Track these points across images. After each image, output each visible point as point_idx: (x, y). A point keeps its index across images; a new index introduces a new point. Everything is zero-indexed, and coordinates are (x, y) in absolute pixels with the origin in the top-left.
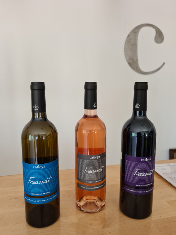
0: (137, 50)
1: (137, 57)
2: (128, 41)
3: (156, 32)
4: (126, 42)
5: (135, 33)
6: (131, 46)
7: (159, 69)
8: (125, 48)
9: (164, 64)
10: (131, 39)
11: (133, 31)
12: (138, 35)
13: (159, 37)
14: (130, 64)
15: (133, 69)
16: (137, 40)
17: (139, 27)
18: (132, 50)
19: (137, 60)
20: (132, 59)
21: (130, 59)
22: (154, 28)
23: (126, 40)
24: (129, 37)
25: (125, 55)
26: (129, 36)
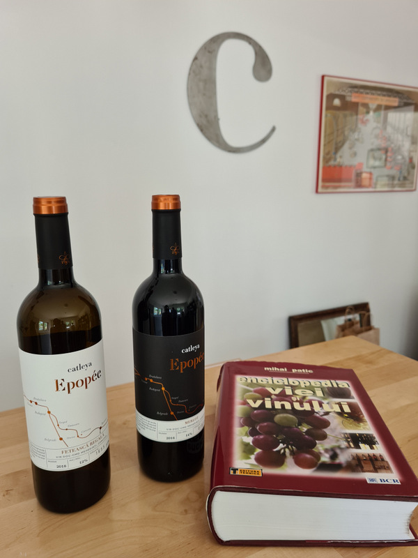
0: (215, 93)
1: (216, 111)
2: (194, 72)
3: (256, 53)
4: (189, 74)
5: (209, 52)
6: (201, 84)
7: (263, 141)
8: (188, 89)
9: (273, 129)
10: (201, 67)
11: (205, 48)
12: (215, 57)
13: (263, 66)
14: (202, 128)
15: (209, 139)
16: (215, 70)
17: (218, 40)
18: (204, 95)
19: (216, 119)
20: (206, 116)
21: (200, 116)
22: (250, 43)
23: (190, 69)
24: (196, 61)
25: (191, 104)
26: (196, 58)
